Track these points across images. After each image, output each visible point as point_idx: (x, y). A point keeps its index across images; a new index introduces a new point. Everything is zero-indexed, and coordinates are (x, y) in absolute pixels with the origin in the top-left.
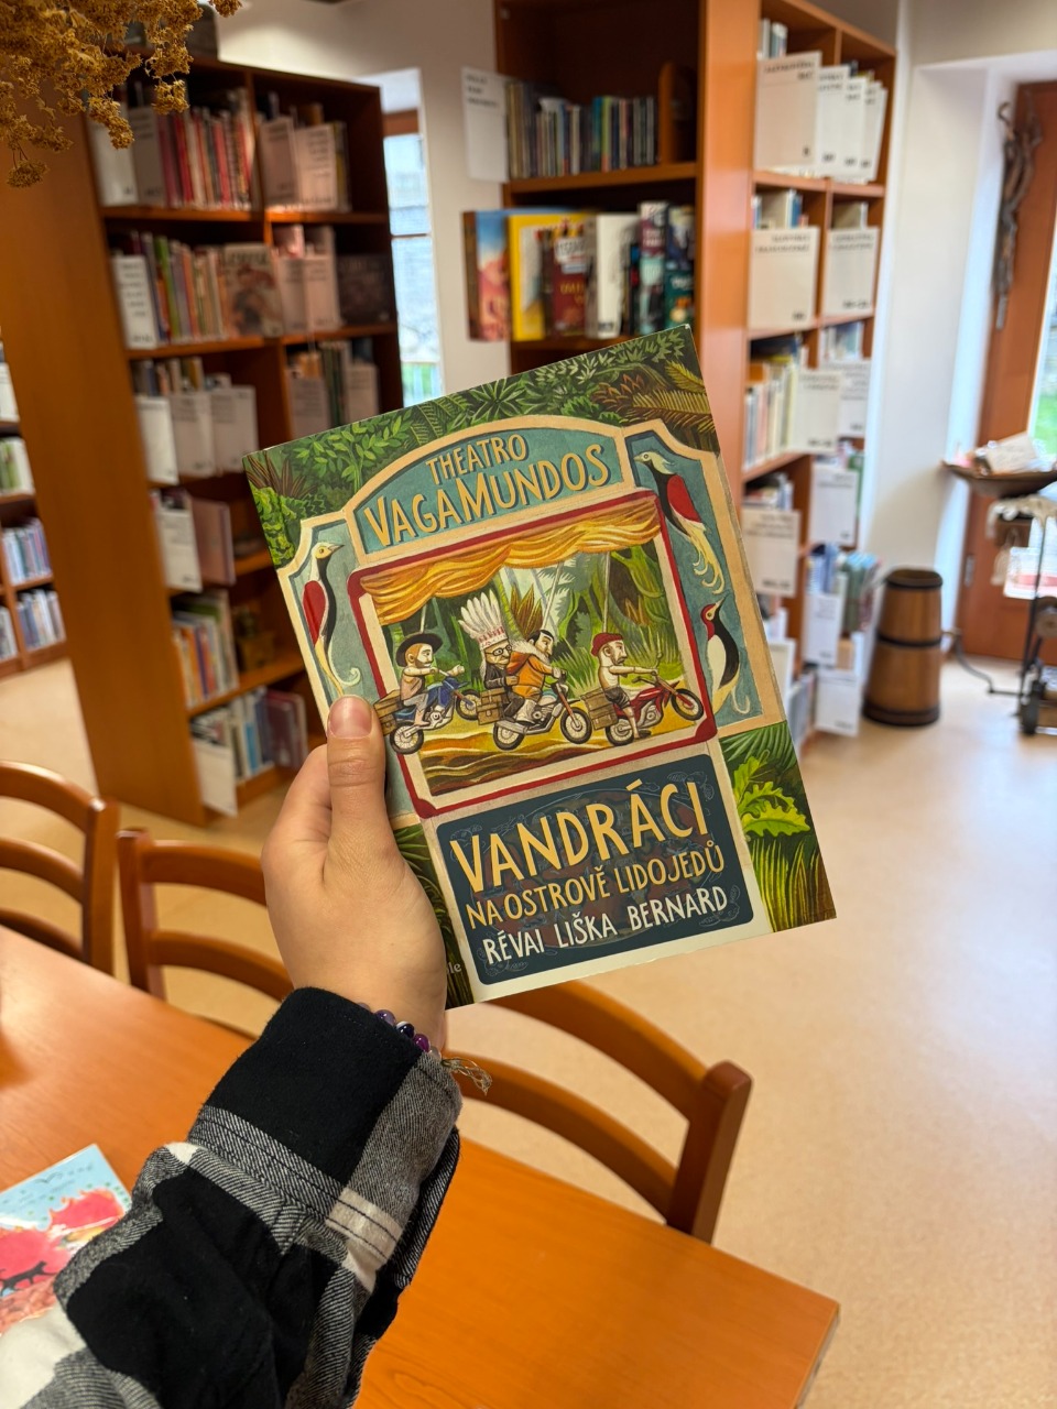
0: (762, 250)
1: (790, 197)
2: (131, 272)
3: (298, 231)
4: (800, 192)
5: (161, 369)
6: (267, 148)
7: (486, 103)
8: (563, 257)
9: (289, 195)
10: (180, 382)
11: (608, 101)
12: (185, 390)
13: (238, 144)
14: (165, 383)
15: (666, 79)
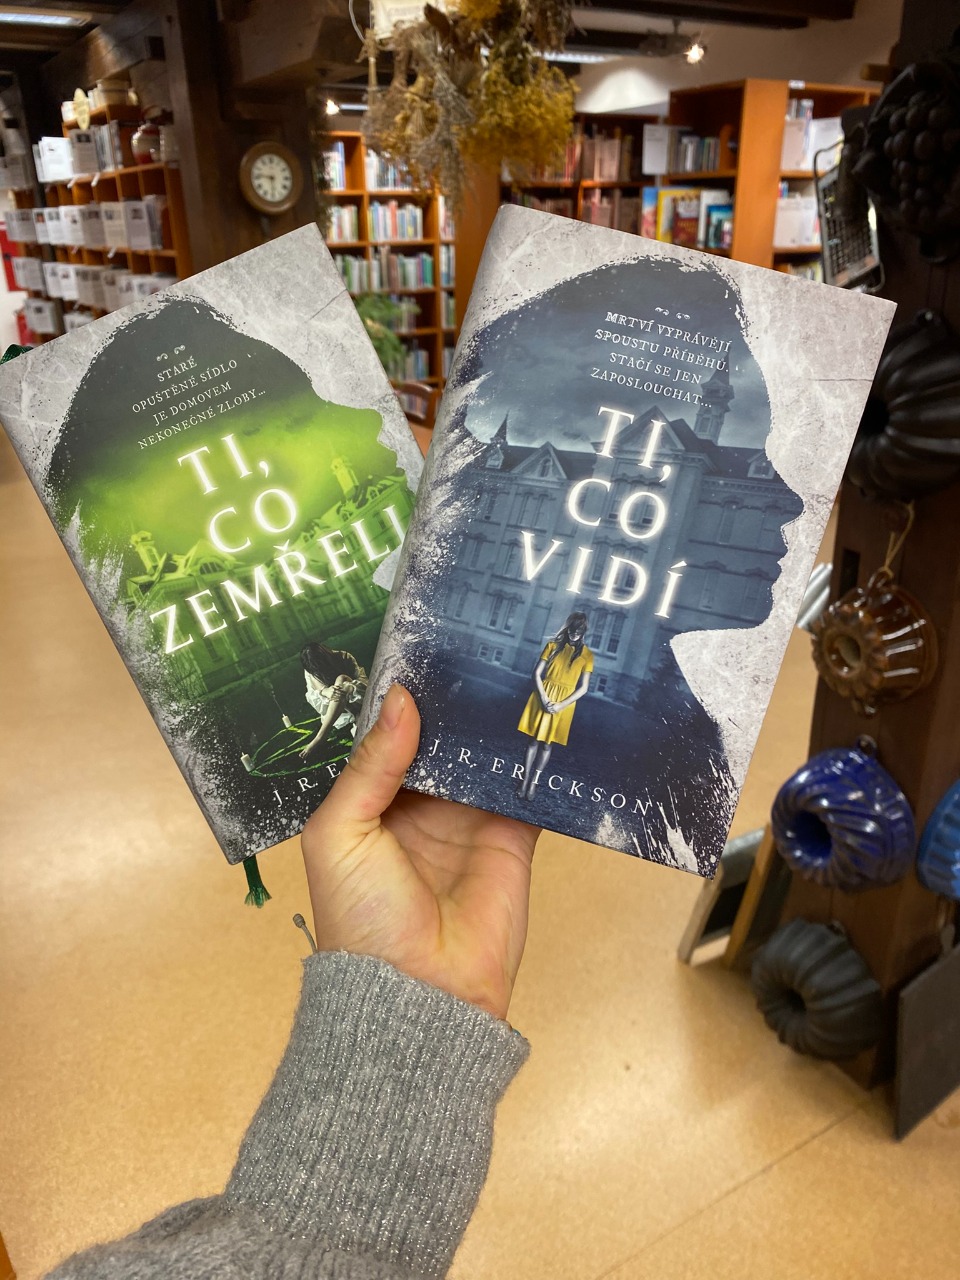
0: (782, 209)
3: (598, 192)
6: (587, 153)
7: (659, 140)
8: (682, 210)
9: (591, 176)
11: (710, 141)
13: (572, 151)
15: (726, 131)
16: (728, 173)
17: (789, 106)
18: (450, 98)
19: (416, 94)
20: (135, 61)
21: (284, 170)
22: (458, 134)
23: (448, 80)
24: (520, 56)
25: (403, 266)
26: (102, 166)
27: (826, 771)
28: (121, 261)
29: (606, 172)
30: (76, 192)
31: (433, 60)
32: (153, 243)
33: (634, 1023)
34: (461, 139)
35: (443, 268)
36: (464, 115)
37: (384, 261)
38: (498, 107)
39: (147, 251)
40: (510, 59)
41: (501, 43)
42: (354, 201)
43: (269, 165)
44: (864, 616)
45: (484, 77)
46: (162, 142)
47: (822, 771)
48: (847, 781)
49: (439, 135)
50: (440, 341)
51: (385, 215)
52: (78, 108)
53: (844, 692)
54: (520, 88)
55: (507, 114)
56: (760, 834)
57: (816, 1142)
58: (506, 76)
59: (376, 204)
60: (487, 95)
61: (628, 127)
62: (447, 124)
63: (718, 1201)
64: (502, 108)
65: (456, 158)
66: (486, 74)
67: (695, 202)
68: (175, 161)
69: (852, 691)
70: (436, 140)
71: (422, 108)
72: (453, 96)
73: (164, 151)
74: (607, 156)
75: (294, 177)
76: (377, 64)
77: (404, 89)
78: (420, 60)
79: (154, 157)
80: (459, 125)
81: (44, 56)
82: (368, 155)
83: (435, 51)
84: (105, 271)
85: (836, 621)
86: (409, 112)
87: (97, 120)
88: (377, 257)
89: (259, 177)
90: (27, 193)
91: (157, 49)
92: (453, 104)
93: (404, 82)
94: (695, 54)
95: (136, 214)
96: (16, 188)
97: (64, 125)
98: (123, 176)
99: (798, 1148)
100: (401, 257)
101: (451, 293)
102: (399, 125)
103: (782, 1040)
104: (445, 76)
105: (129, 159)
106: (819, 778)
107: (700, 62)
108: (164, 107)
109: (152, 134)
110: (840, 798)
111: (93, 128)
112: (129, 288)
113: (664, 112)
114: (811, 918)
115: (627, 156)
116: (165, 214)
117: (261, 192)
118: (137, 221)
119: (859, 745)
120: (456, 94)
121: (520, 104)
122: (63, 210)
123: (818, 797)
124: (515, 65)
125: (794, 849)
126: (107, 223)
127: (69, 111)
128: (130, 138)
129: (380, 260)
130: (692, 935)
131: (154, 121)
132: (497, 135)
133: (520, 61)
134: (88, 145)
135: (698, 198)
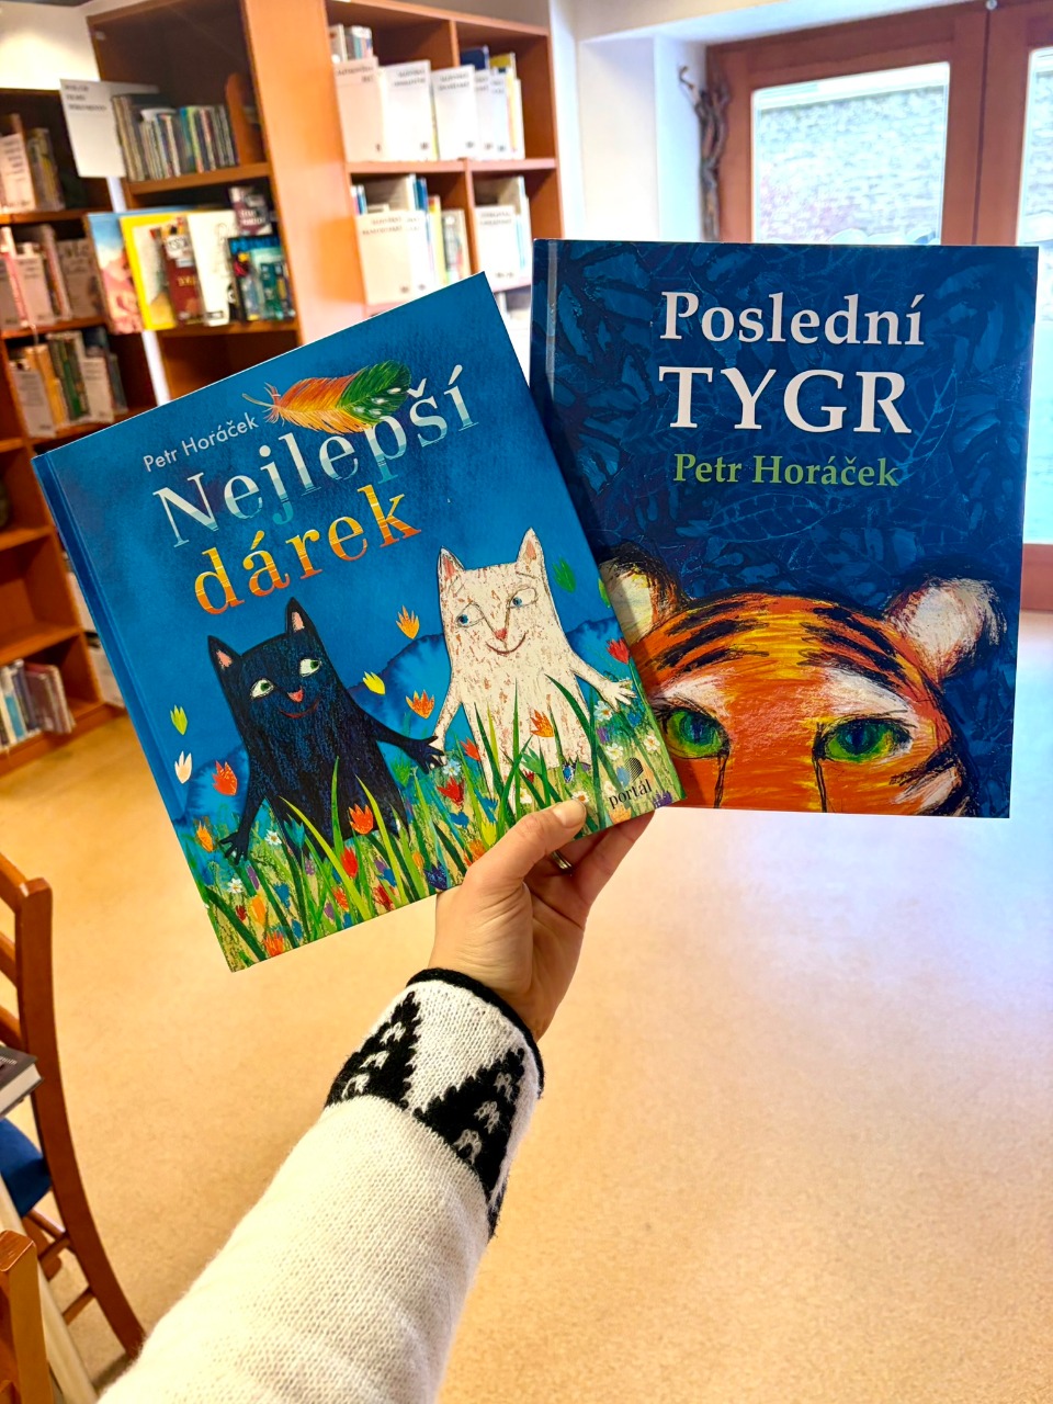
1: (410, 182)
3: (6, 232)
4: (419, 176)
7: (90, 109)
8: (175, 252)
11: (191, 110)
16: (252, 171)
17: (332, 36)
29: (12, 196)
61: (31, 113)
115: (43, 164)
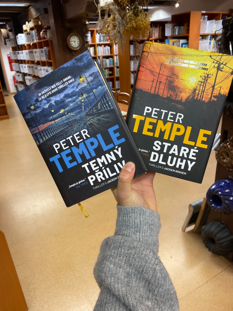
0: (200, 43)
2: (132, 47)
3: (154, 41)
5: (134, 58)
7: (169, 27)
9: (152, 37)
10: (136, 59)
11: (181, 27)
12: (136, 60)
14: (134, 60)
15: (186, 25)
16: (187, 35)
17: (202, 17)
18: (120, 20)
19: (111, 20)
20: (40, 14)
21: (78, 39)
22: (122, 30)
23: (119, 16)
24: (137, 9)
25: (106, 61)
26: (33, 40)
27: (220, 185)
28: (38, 63)
29: (155, 36)
30: (27, 47)
31: (116, 11)
32: (46, 59)
33: (172, 246)
34: (123, 31)
35: (115, 61)
36: (123, 25)
37: (101, 60)
38: (132, 22)
39: (45, 61)
40: (134, 10)
41: (132, 6)
42: (94, 46)
43: (74, 38)
44: (230, 147)
45: (128, 15)
46: (48, 34)
47: (219, 185)
48: (225, 187)
49: (117, 30)
50: (115, 79)
51: (101, 49)
52: (27, 26)
53: (225, 166)
54: (137, 17)
55: (134, 24)
56: (202, 200)
57: (219, 275)
58: (133, 15)
59: (99, 46)
60: (129, 19)
61: (161, 25)
62: (119, 27)
63: (195, 290)
64: (133, 22)
65: (121, 35)
66: (129, 14)
67: (178, 43)
68: (51, 38)
69: (227, 165)
70: (117, 31)
71: (112, 23)
72: (121, 20)
73: (48, 36)
74: (156, 32)
75: (80, 41)
76: (101, 13)
77: (108, 19)
78: (112, 11)
79: (46, 38)
80: (122, 27)
81: (18, 14)
82: (96, 34)
83: (116, 9)
84: (35, 66)
85: (223, 148)
86: (109, 24)
87: (32, 29)
88: (99, 59)
89: (72, 41)
90: (15, 47)
91: (46, 11)
92: (121, 22)
93: (107, 17)
94: (177, 5)
95: (42, 52)
96: (12, 46)
97: (23, 30)
98: (38, 43)
99: (214, 277)
100: (105, 59)
101: (118, 67)
102: (107, 28)
103: (210, 250)
104: (119, 15)
105: (40, 38)
106: (219, 186)
107: (178, 7)
108: (48, 25)
109: (45, 32)
110: (224, 191)
111: (31, 31)
112: (41, 70)
113: (170, 20)
114: (216, 221)
115: (160, 31)
116: (49, 51)
117: (72, 45)
118: (42, 53)
119: (228, 178)
120: (121, 19)
121: (137, 21)
122: (24, 51)
123: (218, 192)
124: (136, 11)
125: (212, 204)
126: (35, 54)
127: (25, 27)
128: (40, 33)
129: (100, 60)
130: (186, 225)
131: (45, 29)
132: (132, 29)
133: (137, 10)
134: (30, 35)
135: (179, 41)
